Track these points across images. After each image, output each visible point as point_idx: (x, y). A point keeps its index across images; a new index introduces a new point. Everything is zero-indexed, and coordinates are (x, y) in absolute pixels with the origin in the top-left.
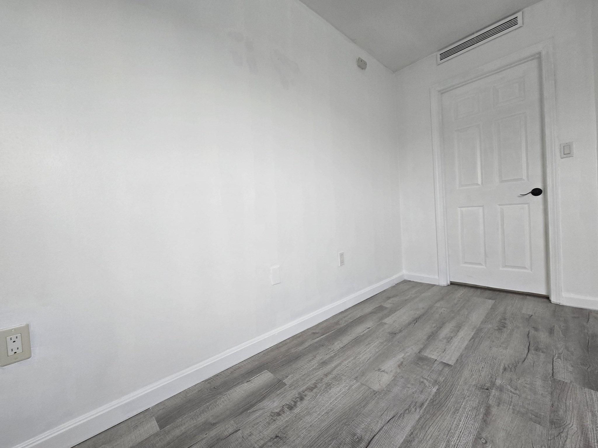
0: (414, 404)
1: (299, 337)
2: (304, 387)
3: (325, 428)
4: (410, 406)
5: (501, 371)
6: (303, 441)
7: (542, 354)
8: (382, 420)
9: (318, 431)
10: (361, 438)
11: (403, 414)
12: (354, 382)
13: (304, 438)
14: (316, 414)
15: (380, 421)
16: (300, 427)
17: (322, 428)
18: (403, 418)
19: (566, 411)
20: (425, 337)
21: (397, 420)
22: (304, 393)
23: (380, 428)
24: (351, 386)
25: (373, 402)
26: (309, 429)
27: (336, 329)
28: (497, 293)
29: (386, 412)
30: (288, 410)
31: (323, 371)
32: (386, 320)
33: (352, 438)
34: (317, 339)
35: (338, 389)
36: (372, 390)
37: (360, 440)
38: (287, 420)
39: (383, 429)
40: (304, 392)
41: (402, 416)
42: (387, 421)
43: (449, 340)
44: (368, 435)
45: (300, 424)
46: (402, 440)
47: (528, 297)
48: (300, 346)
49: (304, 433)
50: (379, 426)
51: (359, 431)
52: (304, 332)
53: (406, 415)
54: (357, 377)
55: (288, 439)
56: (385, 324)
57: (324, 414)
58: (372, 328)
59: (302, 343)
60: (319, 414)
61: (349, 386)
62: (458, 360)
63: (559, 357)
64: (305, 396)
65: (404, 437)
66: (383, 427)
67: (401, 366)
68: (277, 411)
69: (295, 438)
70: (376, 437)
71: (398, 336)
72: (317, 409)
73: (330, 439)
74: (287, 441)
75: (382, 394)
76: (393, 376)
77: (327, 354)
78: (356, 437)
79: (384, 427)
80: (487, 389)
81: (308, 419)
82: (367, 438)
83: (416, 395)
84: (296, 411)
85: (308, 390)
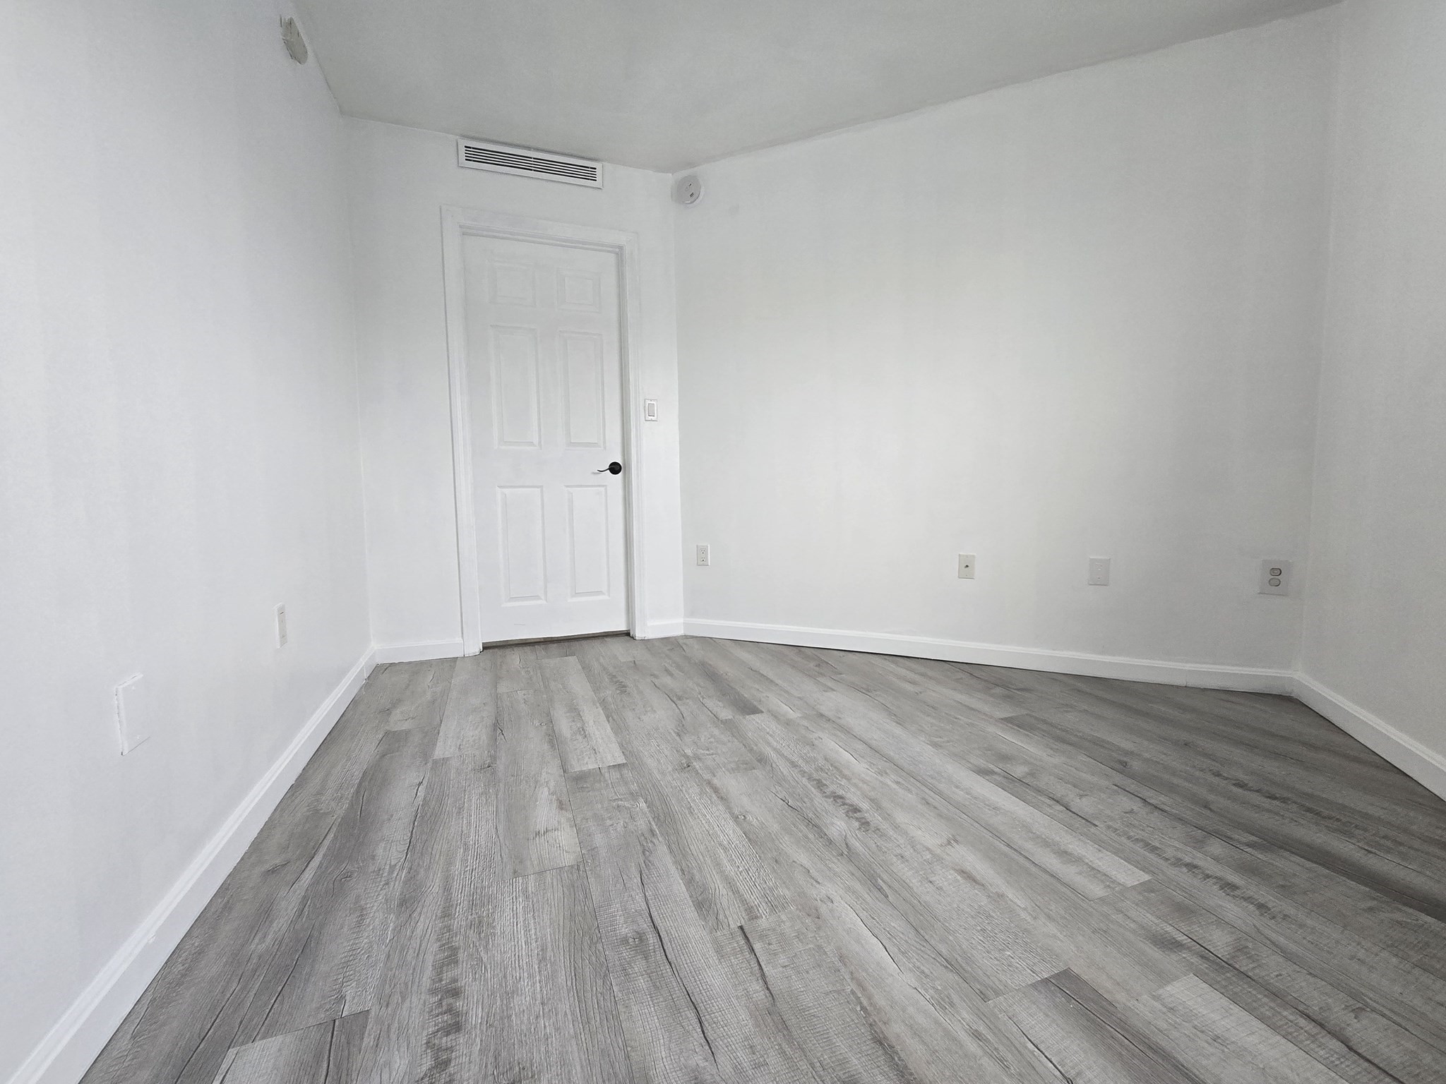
0: (643, 838)
1: (228, 907)
2: (429, 972)
3: (572, 979)
4: (642, 845)
5: (677, 738)
6: (562, 1034)
7: (688, 701)
8: (633, 889)
9: (566, 995)
10: (637, 933)
11: (647, 861)
12: (521, 881)
13: (557, 1029)
14: (526, 982)
15: (633, 893)
16: (524, 1027)
17: (567, 985)
18: (653, 864)
19: (756, 745)
20: (546, 747)
21: (650, 872)
22: (443, 982)
23: (643, 900)
24: (525, 891)
25: (592, 880)
26: (546, 1010)
27: (334, 829)
28: (566, 644)
29: (625, 877)
30: (452, 1037)
31: (429, 915)
32: (439, 753)
33: (627, 947)
34: (308, 875)
35: (508, 913)
36: (566, 868)
37: (641, 937)
38: (480, 1050)
39: (649, 898)
40: (441, 980)
41: (648, 863)
42: (640, 884)
43: (583, 732)
44: (641, 921)
45: (519, 1022)
46: (684, 888)
47: (608, 639)
48: (271, 922)
49: (547, 1024)
50: (639, 898)
51: (624, 930)
52: (224, 889)
53: (651, 859)
54: (515, 872)
55: (532, 1065)
56: (445, 760)
57: (538, 967)
58: (426, 779)
59: (266, 913)
60: (531, 976)
61: (521, 894)
62: (623, 752)
63: (703, 698)
64: (455, 980)
65: (681, 881)
66: (645, 896)
67: (564, 806)
68: (428, 1062)
69: (543, 1049)
70: (654, 914)
71: (500, 766)
72: (514, 974)
73: (600, 982)
74: (534, 1068)
75: (589, 861)
76: (571, 827)
77: (387, 884)
78: (631, 940)
79: (647, 894)
80: (689, 766)
81: (520, 1002)
82: (645, 925)
83: (631, 827)
84: (475, 1015)
85: (445, 968)
